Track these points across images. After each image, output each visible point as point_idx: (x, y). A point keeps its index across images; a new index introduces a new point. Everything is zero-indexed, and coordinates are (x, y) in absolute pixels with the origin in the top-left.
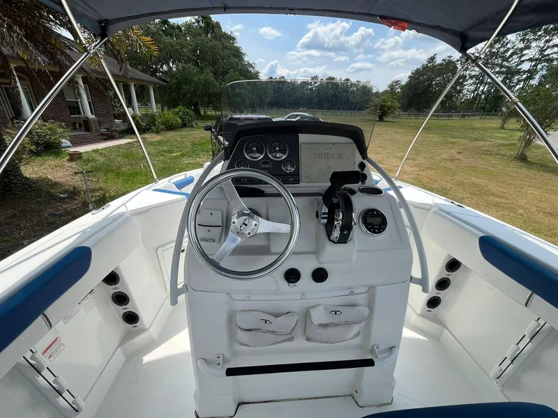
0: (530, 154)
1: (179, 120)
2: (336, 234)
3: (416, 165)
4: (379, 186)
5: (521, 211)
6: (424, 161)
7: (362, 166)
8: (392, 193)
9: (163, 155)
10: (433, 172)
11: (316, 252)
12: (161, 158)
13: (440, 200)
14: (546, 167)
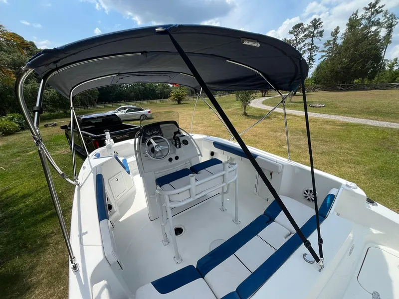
0: (248, 112)
1: (17, 125)
2: (178, 146)
3: (203, 126)
4: (184, 134)
5: (246, 137)
6: (207, 123)
7: (179, 130)
8: (187, 135)
9: (19, 156)
10: (211, 128)
11: (174, 153)
12: (18, 158)
13: (205, 136)
14: (255, 116)
